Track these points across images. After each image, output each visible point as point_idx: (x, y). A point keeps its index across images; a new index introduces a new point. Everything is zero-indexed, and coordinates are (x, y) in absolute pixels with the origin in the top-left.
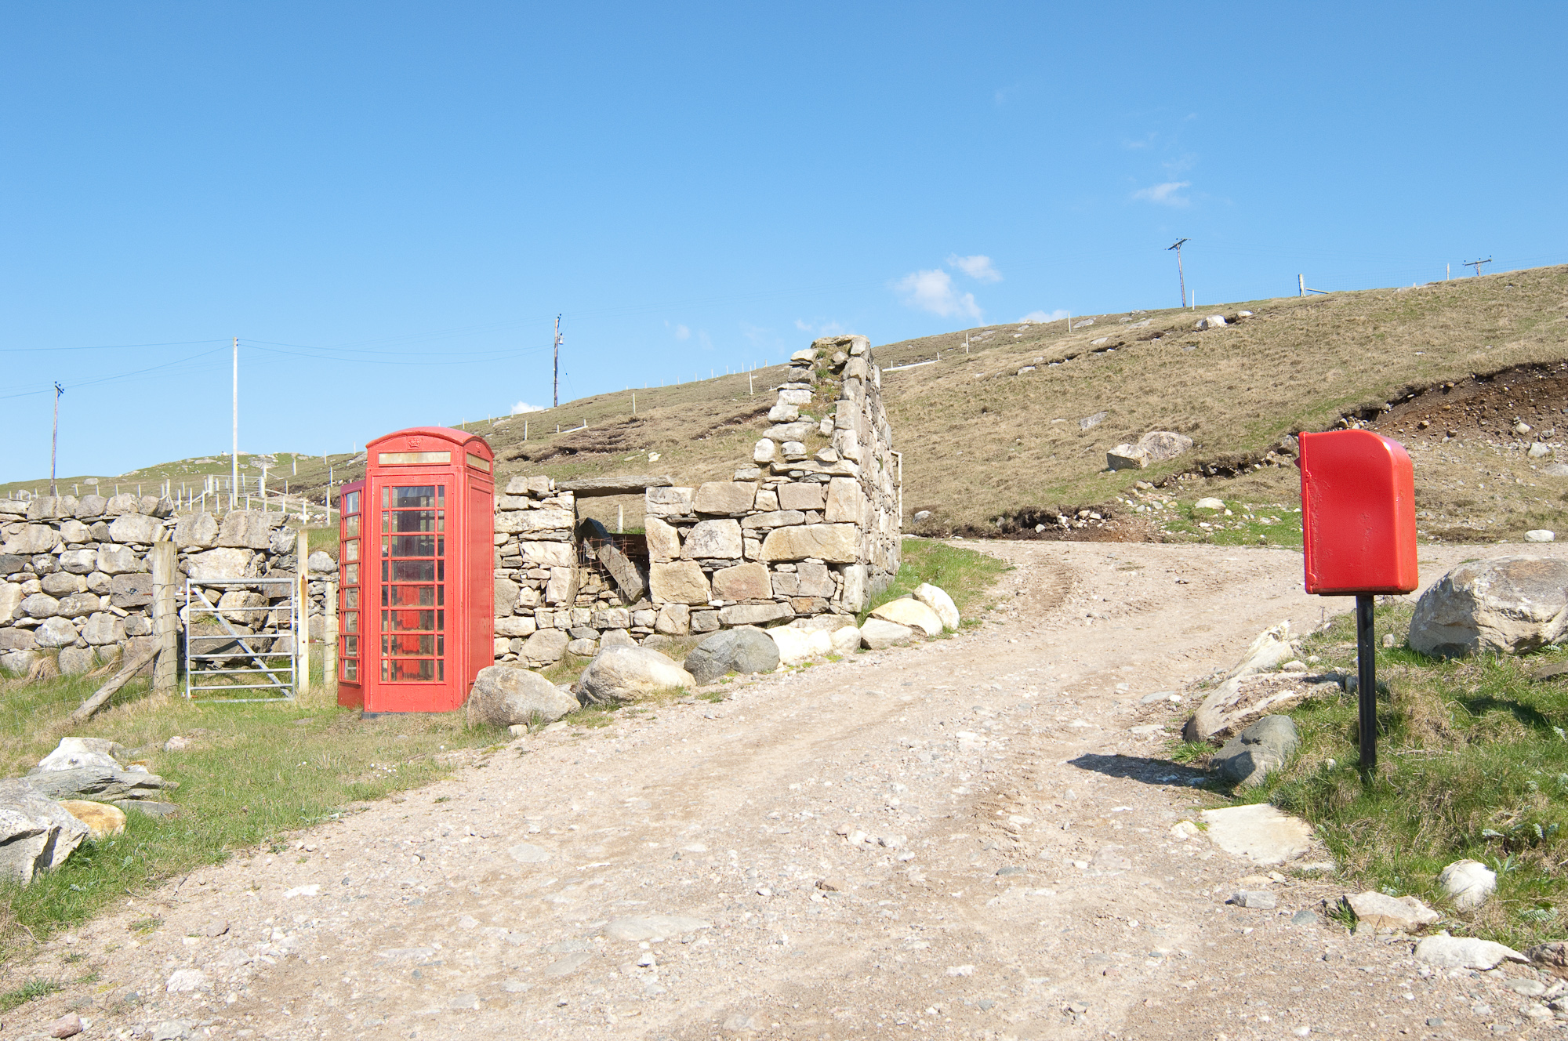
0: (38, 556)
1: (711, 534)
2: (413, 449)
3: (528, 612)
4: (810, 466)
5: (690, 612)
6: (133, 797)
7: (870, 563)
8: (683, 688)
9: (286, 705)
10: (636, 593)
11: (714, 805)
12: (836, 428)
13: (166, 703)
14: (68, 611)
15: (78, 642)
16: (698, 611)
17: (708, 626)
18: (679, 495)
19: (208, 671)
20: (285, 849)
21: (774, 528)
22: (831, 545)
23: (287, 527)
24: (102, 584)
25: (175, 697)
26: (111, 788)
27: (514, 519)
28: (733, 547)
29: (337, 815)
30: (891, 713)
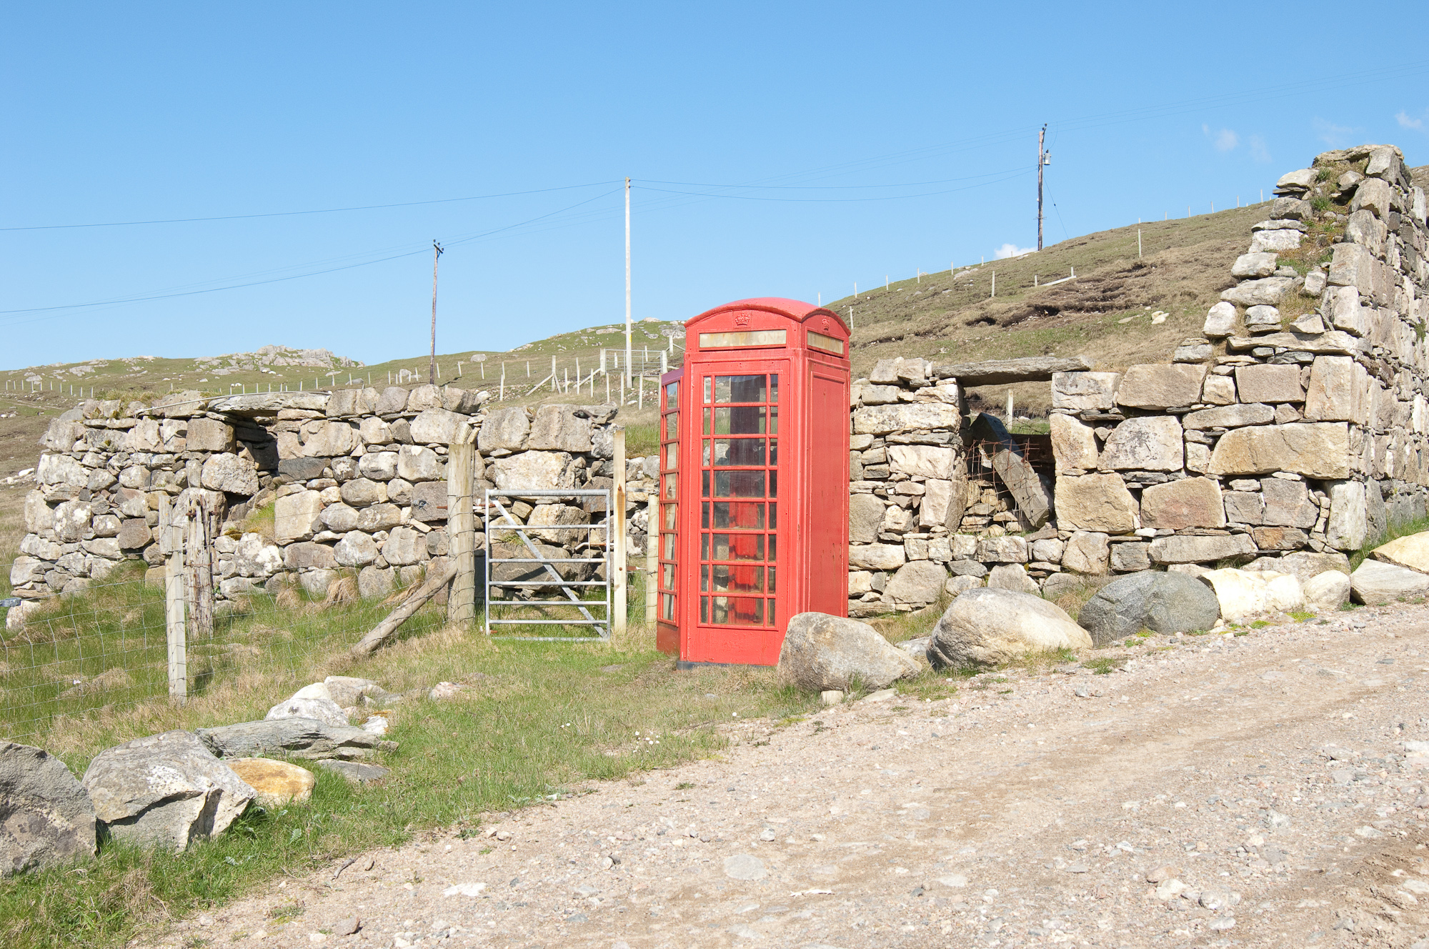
0: (337, 459)
1: (1140, 436)
2: (741, 328)
3: (893, 538)
4: (1283, 341)
5: (1110, 544)
6: (342, 757)
7: (1386, 478)
8: (1069, 650)
9: (599, 647)
10: (1039, 516)
11: (1009, 822)
12: (1328, 284)
13: (460, 639)
14: (367, 524)
15: (378, 561)
16: (1120, 542)
17: (1134, 563)
18: (1096, 382)
19: (516, 601)
20: (474, 834)
21: (1230, 428)
22: (1312, 453)
23: (613, 425)
24: (402, 493)
25: (471, 630)
26: (317, 744)
27: (879, 415)
28: (1170, 455)
29: (555, 796)
30: (1337, 705)
